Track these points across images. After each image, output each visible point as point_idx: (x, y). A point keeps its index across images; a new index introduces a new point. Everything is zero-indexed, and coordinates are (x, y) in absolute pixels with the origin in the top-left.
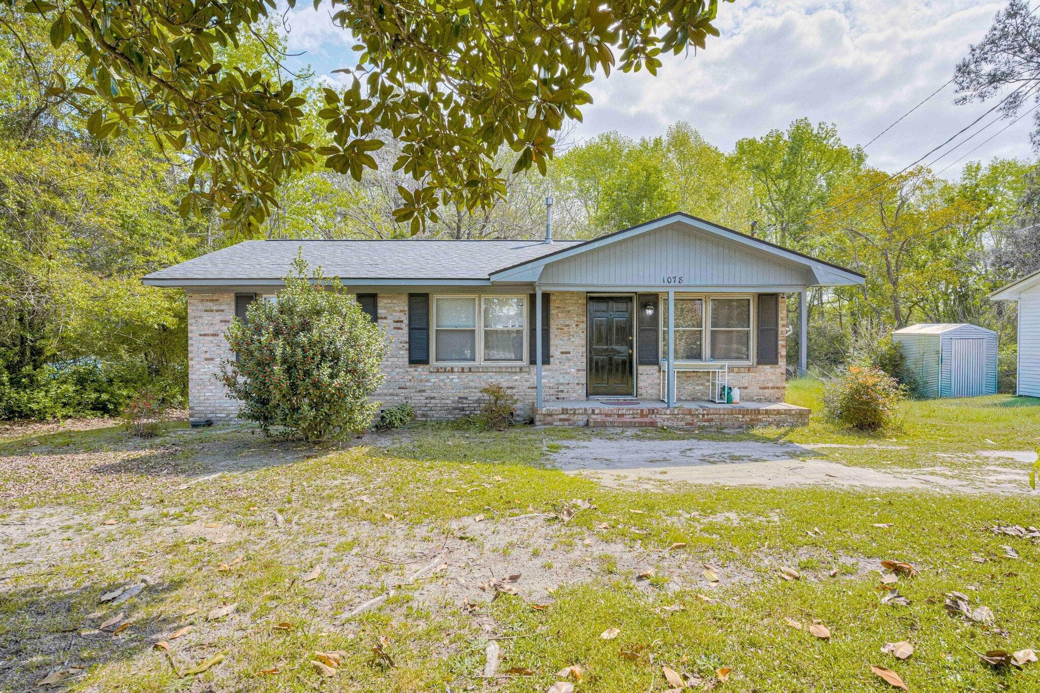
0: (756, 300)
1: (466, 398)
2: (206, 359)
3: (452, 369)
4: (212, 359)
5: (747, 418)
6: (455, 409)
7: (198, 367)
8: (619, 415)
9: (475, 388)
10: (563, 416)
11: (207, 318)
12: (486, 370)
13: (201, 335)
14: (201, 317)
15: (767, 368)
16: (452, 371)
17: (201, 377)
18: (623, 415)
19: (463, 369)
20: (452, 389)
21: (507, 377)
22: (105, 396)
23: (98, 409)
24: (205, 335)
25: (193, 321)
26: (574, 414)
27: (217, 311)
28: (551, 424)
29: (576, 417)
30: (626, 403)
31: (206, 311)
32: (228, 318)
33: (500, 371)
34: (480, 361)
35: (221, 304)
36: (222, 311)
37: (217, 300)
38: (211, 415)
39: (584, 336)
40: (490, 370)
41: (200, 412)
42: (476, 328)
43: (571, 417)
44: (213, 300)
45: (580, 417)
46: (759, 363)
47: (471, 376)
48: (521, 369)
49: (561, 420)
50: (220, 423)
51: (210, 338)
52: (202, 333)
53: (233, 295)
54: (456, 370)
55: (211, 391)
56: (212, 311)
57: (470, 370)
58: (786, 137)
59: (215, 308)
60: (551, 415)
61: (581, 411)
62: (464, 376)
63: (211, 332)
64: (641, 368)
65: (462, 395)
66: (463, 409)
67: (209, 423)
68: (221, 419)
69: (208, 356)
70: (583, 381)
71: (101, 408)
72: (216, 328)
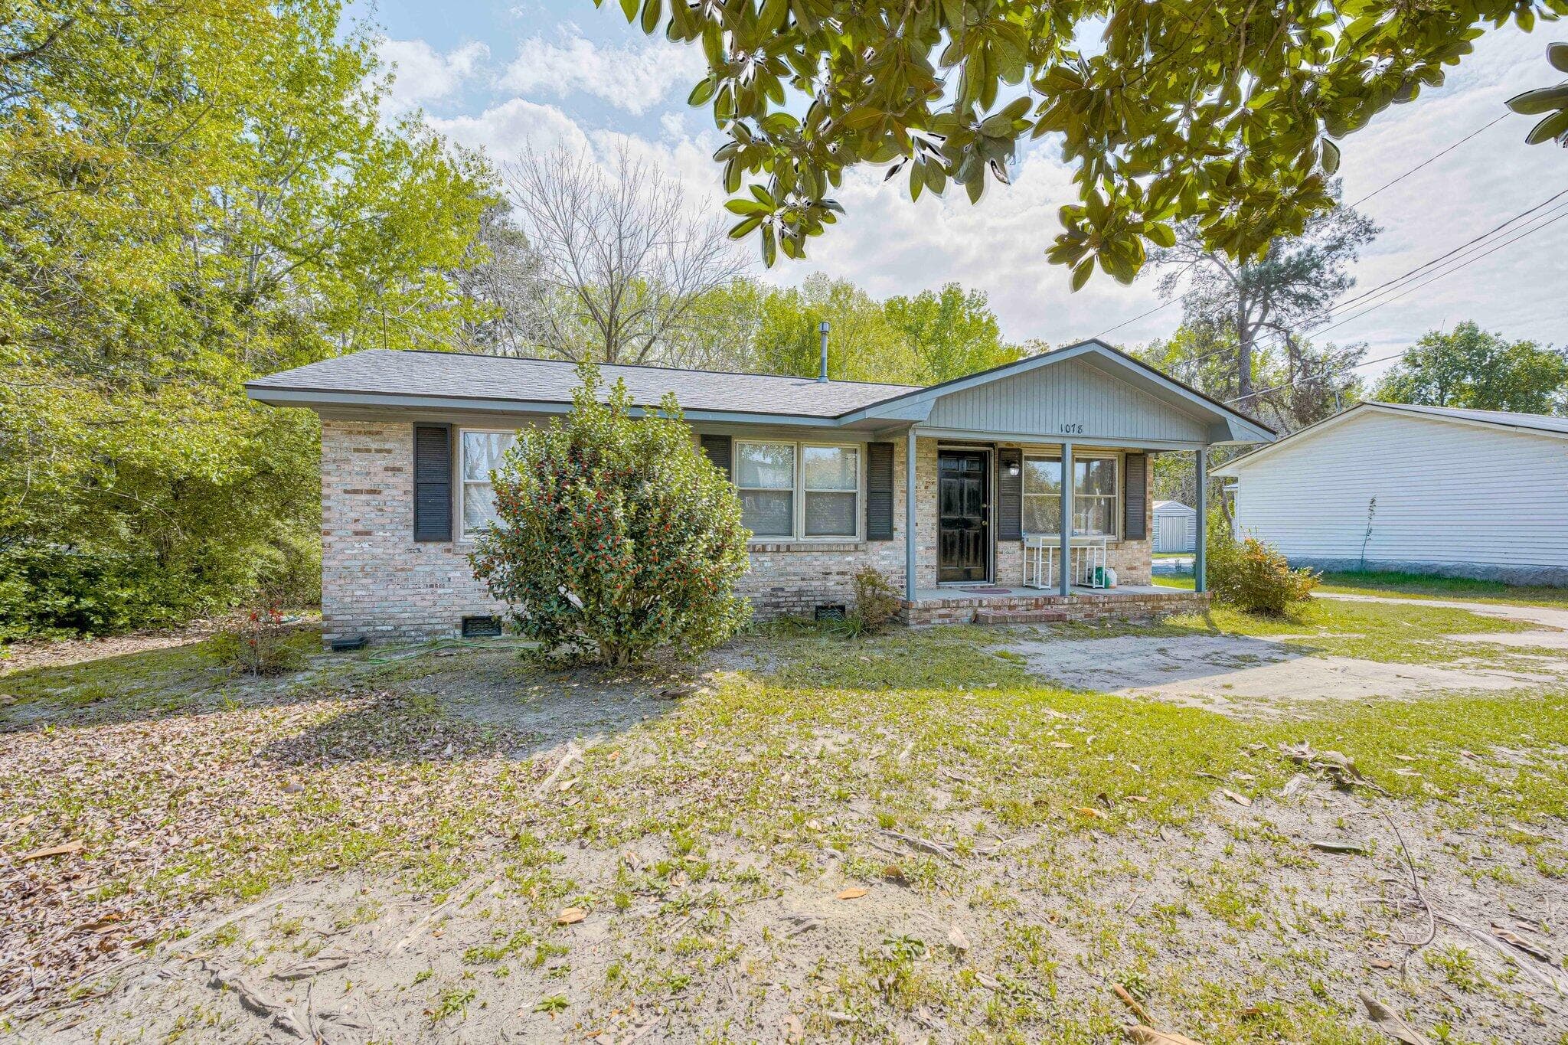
0: (1123, 460)
1: (782, 590)
2: (357, 533)
3: (764, 547)
4: (368, 533)
5: (1149, 605)
6: (766, 605)
7: (339, 546)
8: (1011, 608)
9: (795, 574)
10: (943, 611)
11: (358, 462)
12: (809, 549)
13: (346, 492)
14: (347, 461)
15: (1134, 544)
16: (763, 550)
17: (347, 563)
18: (1014, 607)
19: (778, 547)
20: (763, 576)
21: (837, 557)
22: (88, 602)
23: (71, 625)
24: (356, 492)
25: (332, 467)
26: (958, 607)
27: (379, 451)
28: (929, 622)
29: (959, 612)
30: (983, 590)
31: (357, 450)
32: (398, 464)
33: (829, 550)
34: (800, 536)
35: (386, 440)
36: (389, 451)
37: (377, 433)
38: (365, 629)
39: (935, 501)
40: (816, 548)
41: (344, 624)
42: (794, 490)
43: (953, 612)
44: (370, 433)
45: (964, 612)
46: (1125, 538)
47: (789, 558)
48: (856, 546)
49: (940, 616)
50: (384, 640)
51: (364, 497)
52: (349, 488)
53: (409, 427)
54: (769, 549)
55: (365, 587)
56: (368, 451)
57: (788, 550)
58: (938, 300)
59: (374, 446)
60: (927, 610)
61: (966, 603)
62: (779, 557)
63: (367, 487)
64: (1002, 546)
65: (776, 585)
66: (777, 605)
67: (361, 644)
68: (384, 634)
69: (360, 527)
70: (934, 562)
71: (77, 623)
72: (377, 480)
